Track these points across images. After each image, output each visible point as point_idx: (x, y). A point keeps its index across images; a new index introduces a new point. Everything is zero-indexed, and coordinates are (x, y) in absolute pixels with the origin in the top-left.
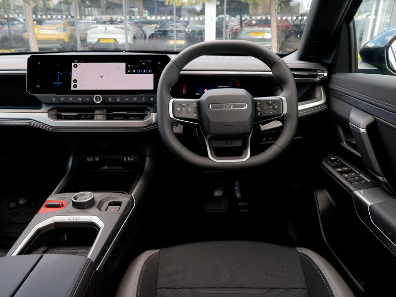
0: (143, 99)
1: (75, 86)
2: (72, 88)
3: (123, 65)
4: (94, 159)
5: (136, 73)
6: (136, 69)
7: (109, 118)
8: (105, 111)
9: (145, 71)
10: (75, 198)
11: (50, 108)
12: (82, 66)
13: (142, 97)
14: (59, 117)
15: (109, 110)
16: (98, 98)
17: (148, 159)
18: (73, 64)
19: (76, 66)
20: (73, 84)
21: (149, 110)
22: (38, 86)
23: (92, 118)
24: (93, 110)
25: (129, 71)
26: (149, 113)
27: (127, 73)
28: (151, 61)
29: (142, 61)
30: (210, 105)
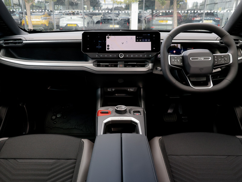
1: (108, 49)
2: (107, 50)
3: (134, 37)
4: (112, 90)
5: (142, 41)
6: (141, 39)
7: (125, 66)
8: (123, 63)
9: (146, 40)
10: (117, 108)
11: (94, 61)
12: (112, 37)
13: (145, 55)
14: (98, 66)
15: (125, 62)
16: (121, 55)
17: (142, 89)
18: (107, 36)
19: (108, 38)
20: (107, 47)
21: (148, 62)
22: (88, 49)
23: (116, 66)
24: (117, 62)
25: (138, 40)
26: (148, 63)
27: (136, 41)
28: (149, 35)
29: (145, 35)
30: (191, 58)
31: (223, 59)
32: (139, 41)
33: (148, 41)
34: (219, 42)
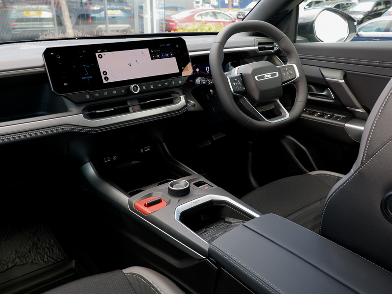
0: (173, 82)
1: (107, 79)
2: (105, 82)
3: (146, 51)
4: (112, 159)
5: (161, 58)
6: (160, 54)
7: (144, 107)
9: (167, 55)
10: (172, 186)
11: (83, 107)
12: (107, 55)
13: (172, 81)
14: (93, 116)
15: (140, 100)
16: (135, 88)
17: (164, 144)
18: (97, 54)
19: (101, 57)
20: (103, 76)
21: (178, 93)
22: (65, 84)
23: (126, 111)
25: (154, 56)
26: (178, 95)
27: (152, 59)
28: (169, 45)
29: (162, 45)
30: (256, 77)
31: (288, 73)
32: (156, 58)
33: (170, 57)
34: (257, 48)
